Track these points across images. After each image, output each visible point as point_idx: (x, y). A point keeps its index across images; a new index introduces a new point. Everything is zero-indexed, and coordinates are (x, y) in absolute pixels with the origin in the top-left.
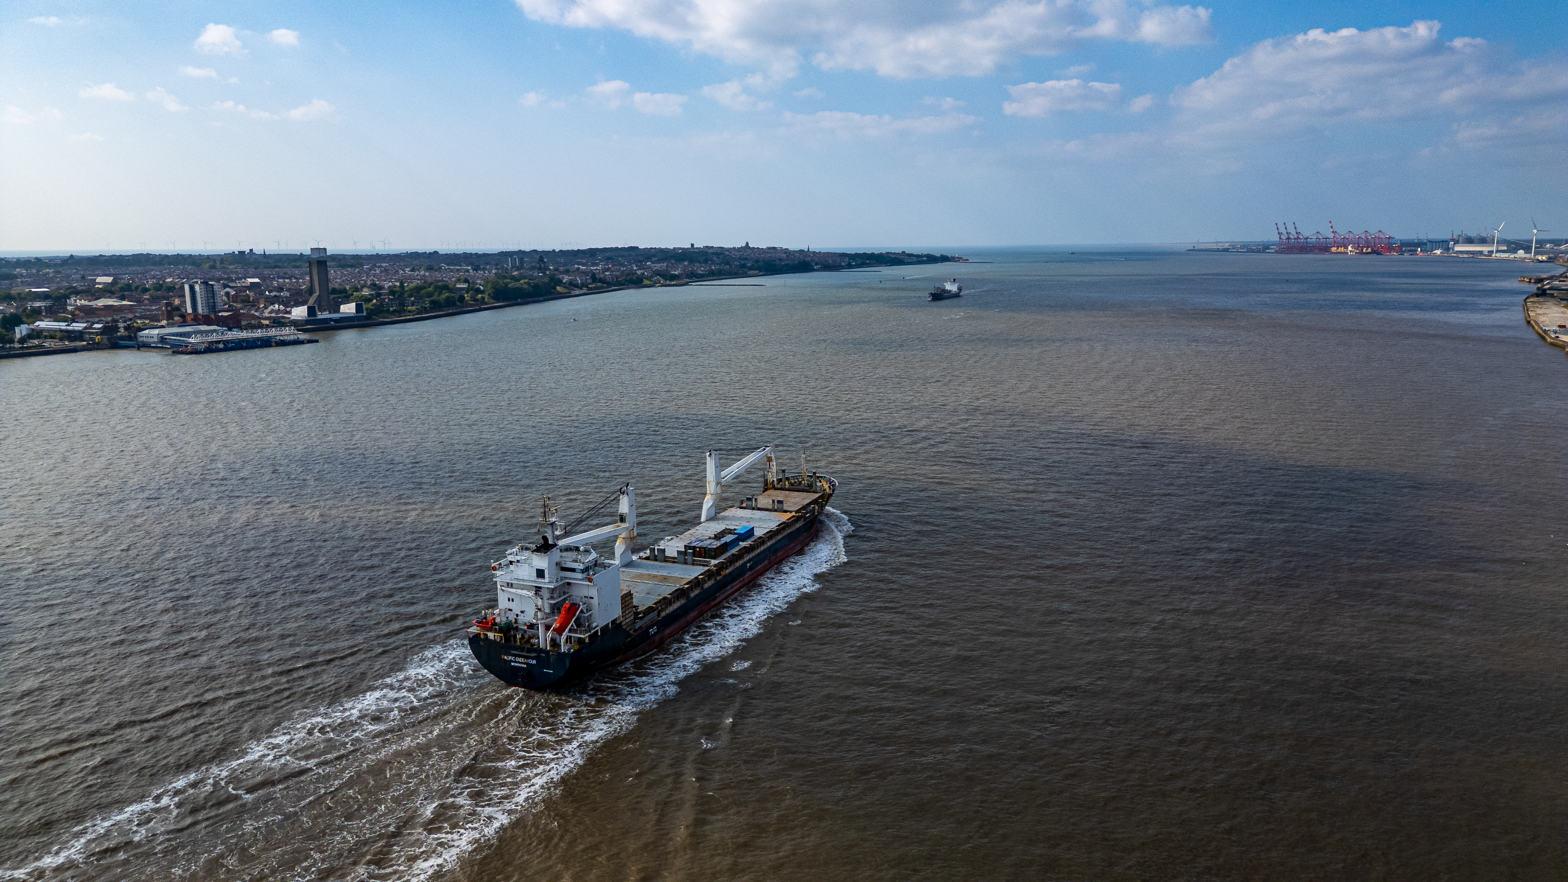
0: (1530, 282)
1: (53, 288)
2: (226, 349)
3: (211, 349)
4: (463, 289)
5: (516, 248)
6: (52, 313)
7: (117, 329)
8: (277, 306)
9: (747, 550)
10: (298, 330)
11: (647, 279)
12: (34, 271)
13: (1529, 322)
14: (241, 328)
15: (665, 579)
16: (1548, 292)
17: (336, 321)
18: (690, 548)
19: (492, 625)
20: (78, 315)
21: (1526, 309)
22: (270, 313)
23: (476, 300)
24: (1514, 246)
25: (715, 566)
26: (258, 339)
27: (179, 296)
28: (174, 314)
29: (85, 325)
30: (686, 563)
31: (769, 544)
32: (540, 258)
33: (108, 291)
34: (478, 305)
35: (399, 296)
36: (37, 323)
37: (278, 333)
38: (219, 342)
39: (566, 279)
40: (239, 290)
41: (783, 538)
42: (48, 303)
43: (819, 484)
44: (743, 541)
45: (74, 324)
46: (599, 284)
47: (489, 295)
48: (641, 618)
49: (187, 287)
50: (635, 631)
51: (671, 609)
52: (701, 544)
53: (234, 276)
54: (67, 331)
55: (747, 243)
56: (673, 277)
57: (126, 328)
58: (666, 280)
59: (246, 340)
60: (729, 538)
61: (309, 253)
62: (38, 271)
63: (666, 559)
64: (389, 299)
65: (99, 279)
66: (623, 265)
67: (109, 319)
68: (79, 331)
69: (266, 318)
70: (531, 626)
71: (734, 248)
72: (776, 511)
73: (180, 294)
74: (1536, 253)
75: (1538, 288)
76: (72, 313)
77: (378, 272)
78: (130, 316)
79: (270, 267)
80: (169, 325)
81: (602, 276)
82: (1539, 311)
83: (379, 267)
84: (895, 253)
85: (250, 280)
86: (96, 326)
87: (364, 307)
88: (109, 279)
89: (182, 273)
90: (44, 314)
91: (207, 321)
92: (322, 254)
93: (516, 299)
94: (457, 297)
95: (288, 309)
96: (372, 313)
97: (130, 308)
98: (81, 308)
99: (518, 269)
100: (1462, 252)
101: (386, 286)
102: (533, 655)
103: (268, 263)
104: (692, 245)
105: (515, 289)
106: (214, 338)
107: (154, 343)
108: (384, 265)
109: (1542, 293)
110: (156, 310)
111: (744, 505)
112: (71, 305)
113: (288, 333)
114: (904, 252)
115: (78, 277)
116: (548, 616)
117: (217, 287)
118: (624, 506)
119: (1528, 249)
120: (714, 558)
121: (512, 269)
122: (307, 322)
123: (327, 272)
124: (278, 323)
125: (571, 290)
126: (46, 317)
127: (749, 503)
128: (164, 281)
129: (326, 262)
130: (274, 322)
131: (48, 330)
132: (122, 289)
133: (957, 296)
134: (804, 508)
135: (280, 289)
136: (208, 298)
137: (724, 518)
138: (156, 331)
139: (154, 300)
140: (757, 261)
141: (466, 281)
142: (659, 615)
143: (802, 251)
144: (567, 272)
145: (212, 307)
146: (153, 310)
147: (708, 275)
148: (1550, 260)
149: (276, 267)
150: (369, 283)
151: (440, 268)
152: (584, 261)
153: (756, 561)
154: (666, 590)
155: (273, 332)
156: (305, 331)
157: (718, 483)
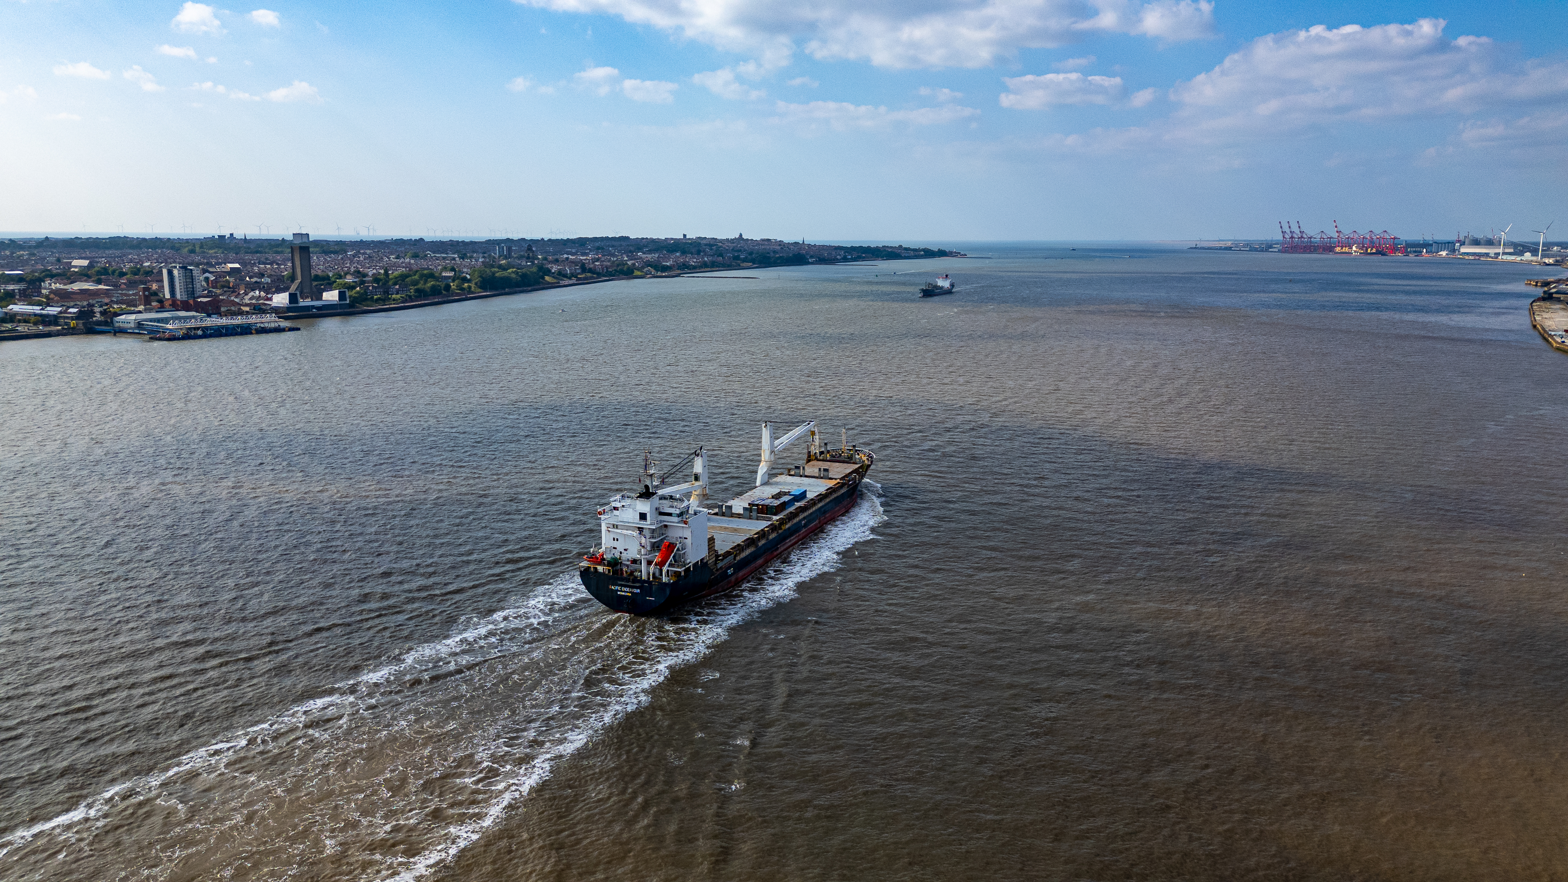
0: (1536, 285)
1: (26, 271)
2: (205, 336)
3: (189, 336)
4: (449, 277)
5: (504, 236)
6: (26, 297)
7: (92, 313)
8: (257, 292)
9: (802, 509)
10: (279, 318)
11: (638, 270)
12: (8, 253)
13: (1535, 327)
14: (220, 314)
15: (735, 530)
16: (1554, 295)
17: (318, 308)
18: (754, 505)
19: (601, 561)
20: (52, 299)
21: (1532, 313)
22: (251, 299)
23: (462, 289)
24: (1520, 248)
25: (777, 521)
26: (238, 326)
27: (157, 281)
28: (151, 298)
29: (59, 309)
30: (750, 518)
31: (820, 505)
32: (529, 247)
33: (84, 275)
34: (464, 294)
35: (384, 284)
36: (11, 307)
37: (259, 320)
38: (198, 328)
39: (554, 268)
40: (220, 275)
41: (831, 501)
42: (22, 286)
43: (857, 456)
44: (798, 502)
45: (49, 308)
46: (589, 275)
47: (476, 284)
48: (722, 560)
49: (165, 272)
50: (717, 570)
51: (743, 555)
52: (763, 503)
53: (213, 261)
54: (41, 315)
55: (741, 235)
56: (665, 269)
57: (102, 313)
58: (657, 271)
59: (226, 327)
60: (786, 498)
61: (292, 238)
62: (12, 253)
63: (733, 515)
64: (373, 287)
65: (75, 262)
66: (613, 255)
67: (85, 303)
68: (54, 315)
69: (247, 305)
70: (634, 561)
71: (727, 239)
72: (822, 478)
73: (158, 278)
74: (1543, 256)
75: (1545, 292)
76: (47, 297)
77: (361, 259)
78: (106, 300)
79: (251, 253)
80: (146, 310)
81: (592, 266)
82: (1545, 315)
83: (364, 254)
84: (891, 247)
85: (230, 265)
86: (71, 310)
87: (347, 295)
88: (85, 263)
89: (160, 256)
90: (17, 297)
91: (186, 307)
92: (305, 240)
93: (504, 289)
94: (443, 286)
95: (269, 296)
96: (355, 301)
97: (106, 293)
98: (56, 292)
99: (506, 258)
100: (1468, 254)
101: (370, 274)
102: (638, 585)
103: (249, 248)
104: (685, 236)
105: (502, 278)
106: (192, 324)
107: (131, 328)
108: (368, 252)
109: (1548, 297)
110: (133, 294)
111: (792, 473)
112: (45, 289)
113: (269, 320)
114: (901, 246)
115: (53, 259)
116: (650, 552)
117: (196, 272)
118: (698, 466)
119: (1534, 252)
120: (775, 514)
121: (500, 257)
122: (289, 309)
123: (309, 258)
124: (259, 309)
125: (560, 280)
126: (19, 300)
127: (797, 471)
128: (141, 265)
129: (308, 248)
130: (254, 309)
131: (22, 314)
132: (99, 273)
133: (949, 292)
134: (847, 476)
135: (262, 275)
136: (186, 283)
137: (777, 483)
138: (133, 317)
139: (131, 284)
140: (751, 254)
141: (453, 269)
142: (735, 559)
143: (796, 243)
144: (556, 261)
145: (191, 292)
146: (129, 295)
147: (701, 267)
148: (1557, 263)
149: (257, 252)
150: (352, 269)
151: (426, 256)
152: (574, 251)
153: (810, 520)
154: (740, 539)
155: (253, 319)
156: (286, 318)
157: (772, 452)
